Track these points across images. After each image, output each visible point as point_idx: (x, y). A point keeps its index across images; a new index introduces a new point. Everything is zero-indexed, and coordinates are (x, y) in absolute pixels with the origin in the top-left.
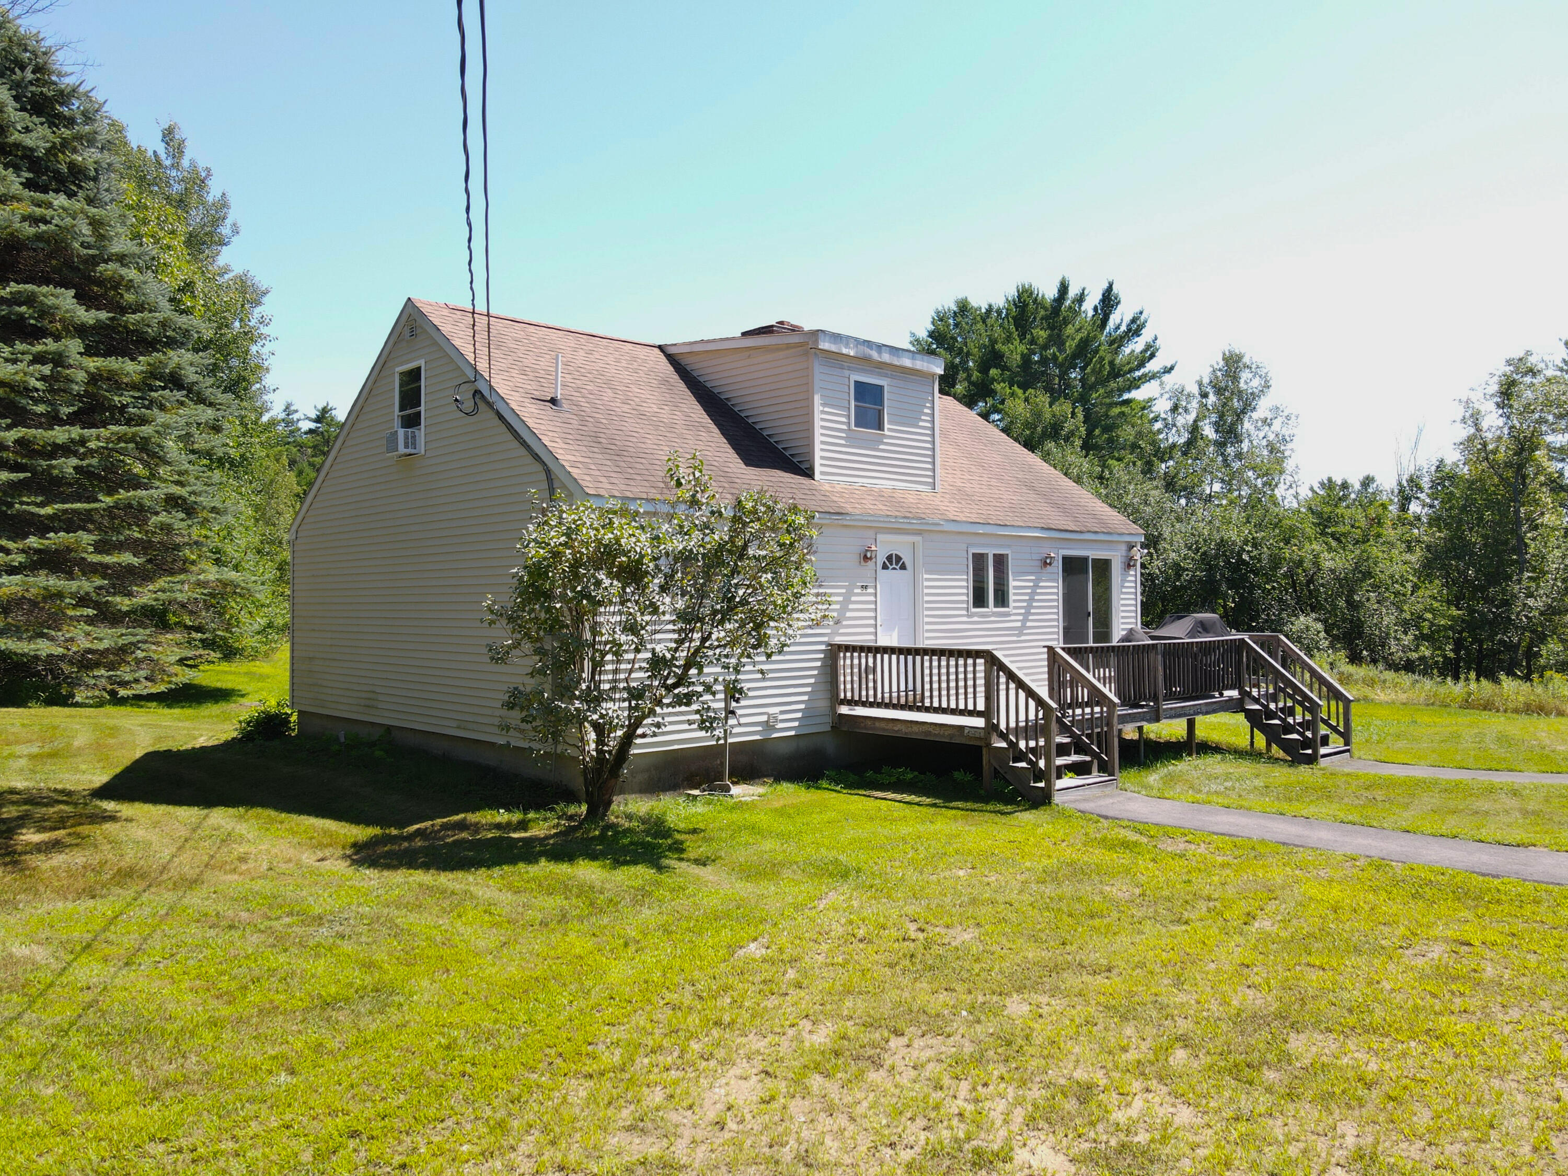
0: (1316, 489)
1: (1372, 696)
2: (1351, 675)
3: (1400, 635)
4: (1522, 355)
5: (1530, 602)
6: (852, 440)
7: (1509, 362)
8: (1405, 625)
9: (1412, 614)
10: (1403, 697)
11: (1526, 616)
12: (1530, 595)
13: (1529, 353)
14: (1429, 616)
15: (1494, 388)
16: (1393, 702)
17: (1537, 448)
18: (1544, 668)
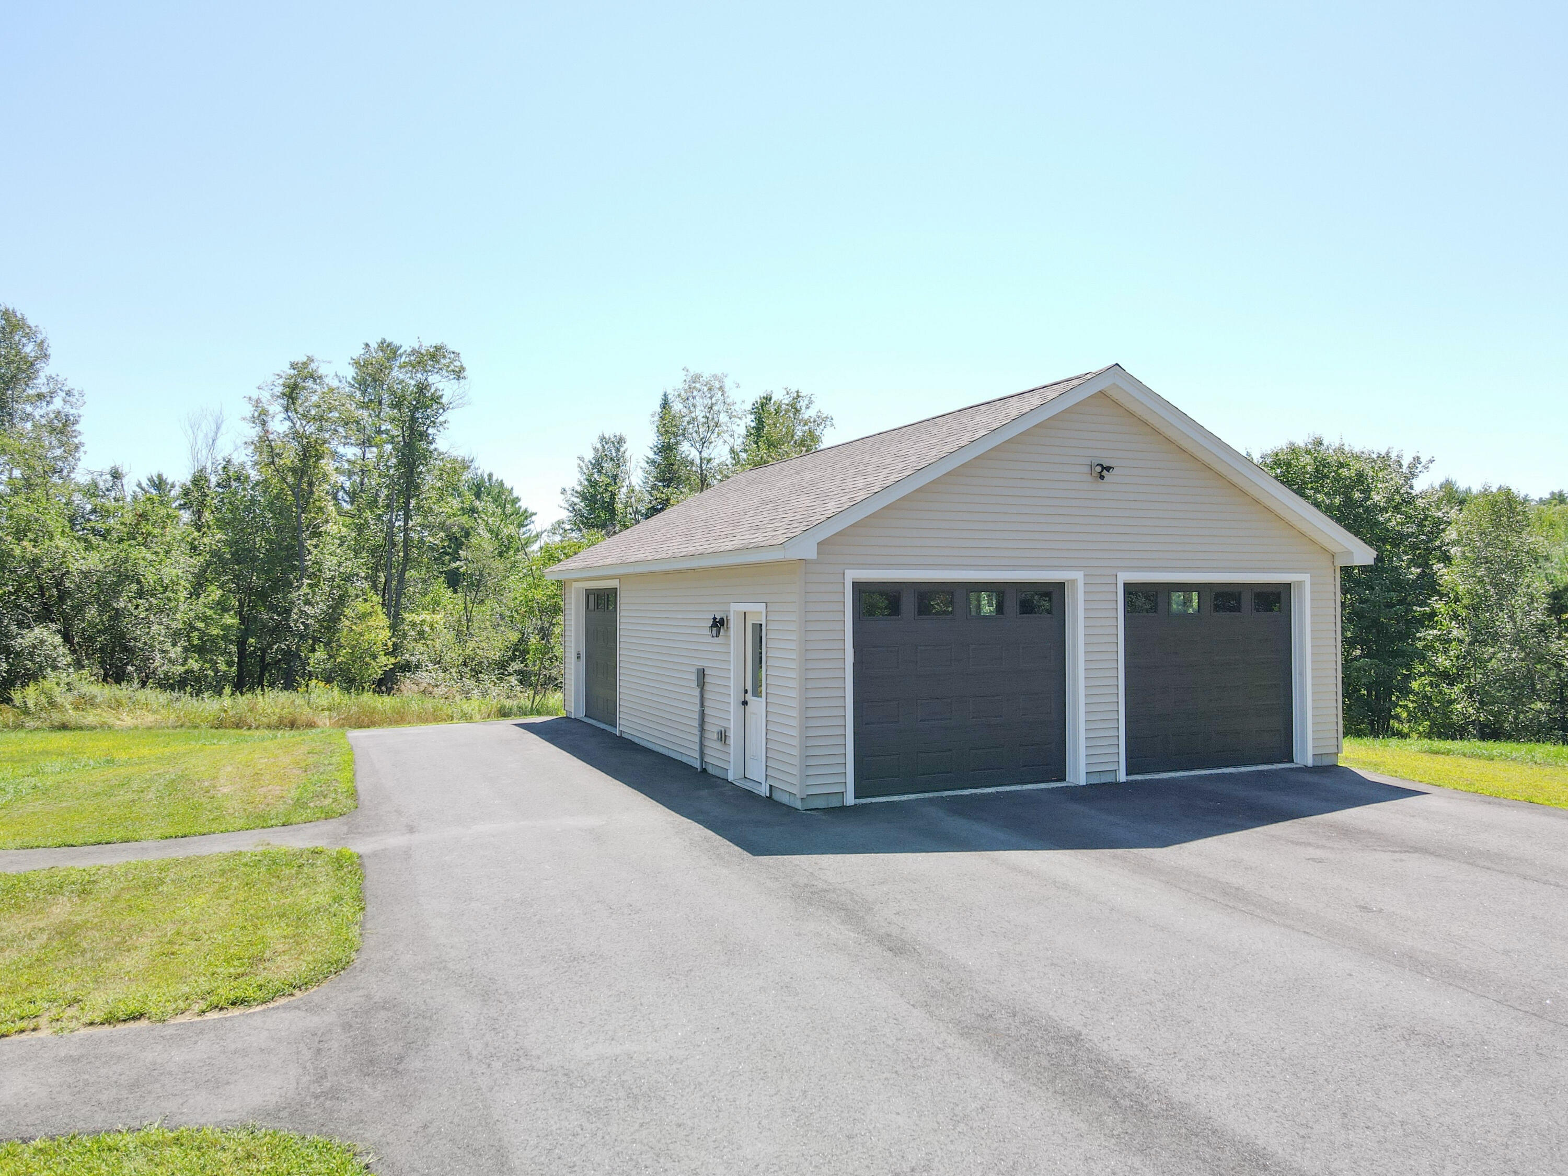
0: (144, 485)
1: (112, 721)
2: (93, 698)
3: (168, 646)
4: (305, 359)
5: (310, 610)
7: (293, 366)
8: (176, 635)
9: (184, 622)
10: (150, 718)
11: (303, 623)
12: (307, 602)
13: (311, 360)
14: (201, 625)
15: (279, 390)
16: (136, 728)
17: (322, 457)
18: (310, 675)
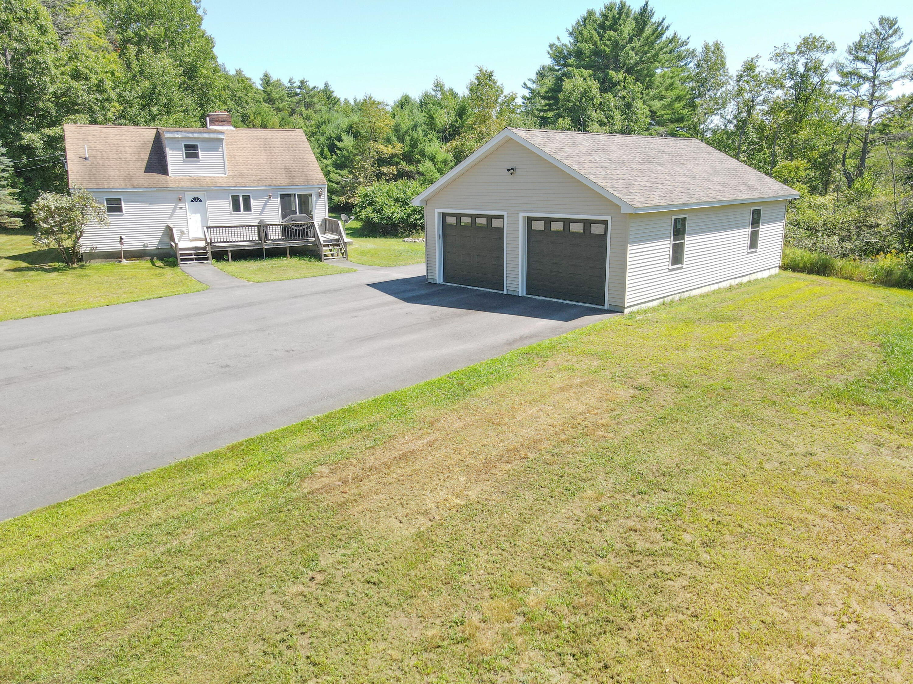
6: (184, 161)
